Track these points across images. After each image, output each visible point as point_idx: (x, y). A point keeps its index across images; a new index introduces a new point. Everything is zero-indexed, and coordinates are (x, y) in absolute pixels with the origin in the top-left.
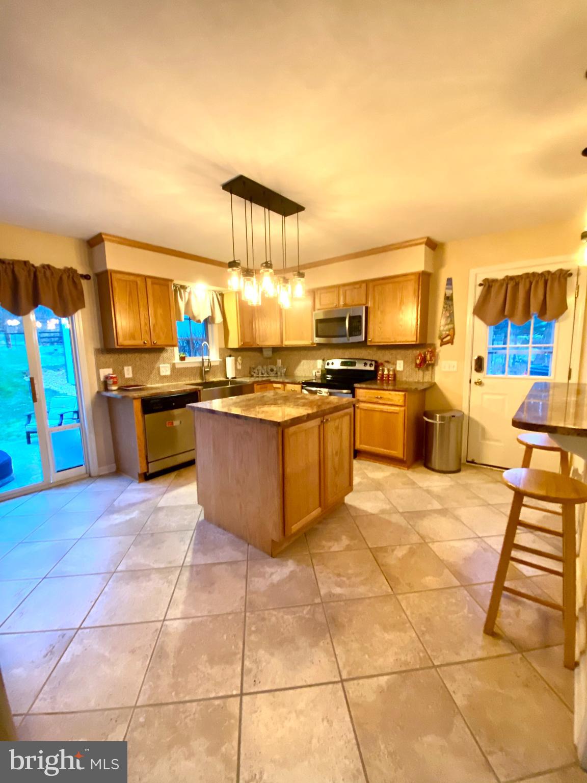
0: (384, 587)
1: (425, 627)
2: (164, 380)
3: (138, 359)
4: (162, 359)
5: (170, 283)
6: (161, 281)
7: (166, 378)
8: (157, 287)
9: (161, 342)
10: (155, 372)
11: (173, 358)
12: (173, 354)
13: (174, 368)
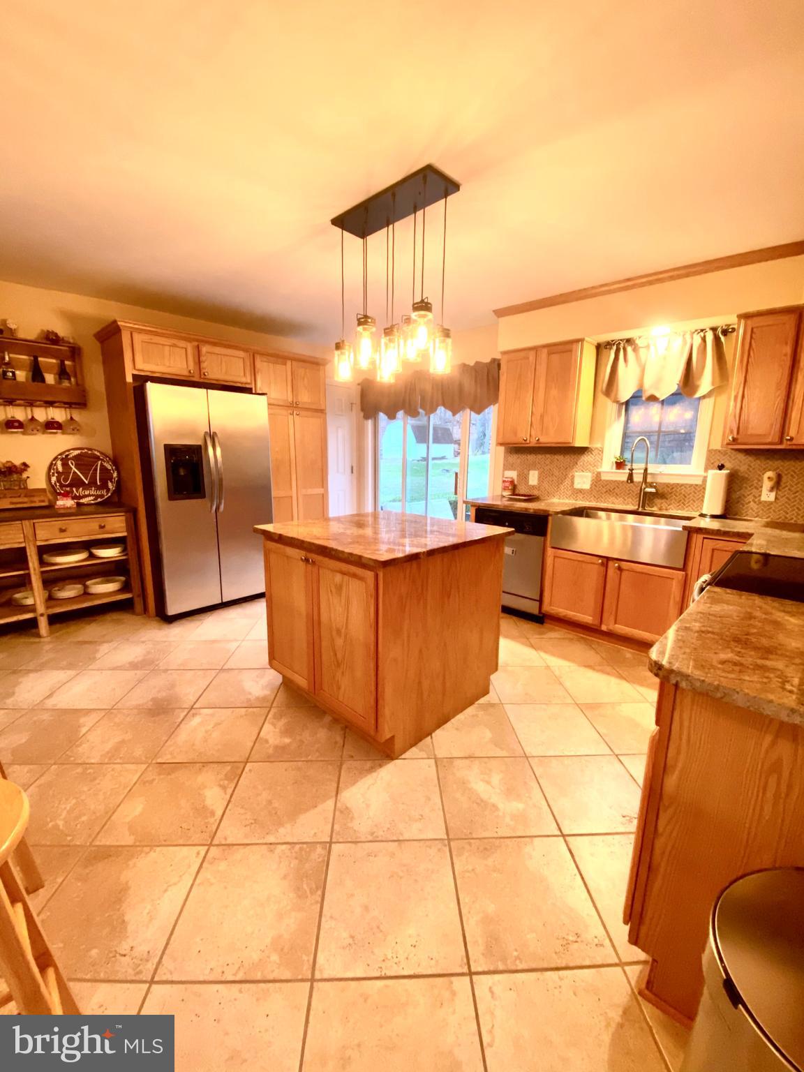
0: (169, 756)
1: (89, 773)
2: (580, 496)
3: (548, 462)
4: (581, 463)
5: (574, 346)
6: (560, 347)
7: (581, 492)
8: (555, 357)
9: (549, 439)
10: (567, 482)
11: (599, 464)
12: (600, 457)
13: (597, 480)
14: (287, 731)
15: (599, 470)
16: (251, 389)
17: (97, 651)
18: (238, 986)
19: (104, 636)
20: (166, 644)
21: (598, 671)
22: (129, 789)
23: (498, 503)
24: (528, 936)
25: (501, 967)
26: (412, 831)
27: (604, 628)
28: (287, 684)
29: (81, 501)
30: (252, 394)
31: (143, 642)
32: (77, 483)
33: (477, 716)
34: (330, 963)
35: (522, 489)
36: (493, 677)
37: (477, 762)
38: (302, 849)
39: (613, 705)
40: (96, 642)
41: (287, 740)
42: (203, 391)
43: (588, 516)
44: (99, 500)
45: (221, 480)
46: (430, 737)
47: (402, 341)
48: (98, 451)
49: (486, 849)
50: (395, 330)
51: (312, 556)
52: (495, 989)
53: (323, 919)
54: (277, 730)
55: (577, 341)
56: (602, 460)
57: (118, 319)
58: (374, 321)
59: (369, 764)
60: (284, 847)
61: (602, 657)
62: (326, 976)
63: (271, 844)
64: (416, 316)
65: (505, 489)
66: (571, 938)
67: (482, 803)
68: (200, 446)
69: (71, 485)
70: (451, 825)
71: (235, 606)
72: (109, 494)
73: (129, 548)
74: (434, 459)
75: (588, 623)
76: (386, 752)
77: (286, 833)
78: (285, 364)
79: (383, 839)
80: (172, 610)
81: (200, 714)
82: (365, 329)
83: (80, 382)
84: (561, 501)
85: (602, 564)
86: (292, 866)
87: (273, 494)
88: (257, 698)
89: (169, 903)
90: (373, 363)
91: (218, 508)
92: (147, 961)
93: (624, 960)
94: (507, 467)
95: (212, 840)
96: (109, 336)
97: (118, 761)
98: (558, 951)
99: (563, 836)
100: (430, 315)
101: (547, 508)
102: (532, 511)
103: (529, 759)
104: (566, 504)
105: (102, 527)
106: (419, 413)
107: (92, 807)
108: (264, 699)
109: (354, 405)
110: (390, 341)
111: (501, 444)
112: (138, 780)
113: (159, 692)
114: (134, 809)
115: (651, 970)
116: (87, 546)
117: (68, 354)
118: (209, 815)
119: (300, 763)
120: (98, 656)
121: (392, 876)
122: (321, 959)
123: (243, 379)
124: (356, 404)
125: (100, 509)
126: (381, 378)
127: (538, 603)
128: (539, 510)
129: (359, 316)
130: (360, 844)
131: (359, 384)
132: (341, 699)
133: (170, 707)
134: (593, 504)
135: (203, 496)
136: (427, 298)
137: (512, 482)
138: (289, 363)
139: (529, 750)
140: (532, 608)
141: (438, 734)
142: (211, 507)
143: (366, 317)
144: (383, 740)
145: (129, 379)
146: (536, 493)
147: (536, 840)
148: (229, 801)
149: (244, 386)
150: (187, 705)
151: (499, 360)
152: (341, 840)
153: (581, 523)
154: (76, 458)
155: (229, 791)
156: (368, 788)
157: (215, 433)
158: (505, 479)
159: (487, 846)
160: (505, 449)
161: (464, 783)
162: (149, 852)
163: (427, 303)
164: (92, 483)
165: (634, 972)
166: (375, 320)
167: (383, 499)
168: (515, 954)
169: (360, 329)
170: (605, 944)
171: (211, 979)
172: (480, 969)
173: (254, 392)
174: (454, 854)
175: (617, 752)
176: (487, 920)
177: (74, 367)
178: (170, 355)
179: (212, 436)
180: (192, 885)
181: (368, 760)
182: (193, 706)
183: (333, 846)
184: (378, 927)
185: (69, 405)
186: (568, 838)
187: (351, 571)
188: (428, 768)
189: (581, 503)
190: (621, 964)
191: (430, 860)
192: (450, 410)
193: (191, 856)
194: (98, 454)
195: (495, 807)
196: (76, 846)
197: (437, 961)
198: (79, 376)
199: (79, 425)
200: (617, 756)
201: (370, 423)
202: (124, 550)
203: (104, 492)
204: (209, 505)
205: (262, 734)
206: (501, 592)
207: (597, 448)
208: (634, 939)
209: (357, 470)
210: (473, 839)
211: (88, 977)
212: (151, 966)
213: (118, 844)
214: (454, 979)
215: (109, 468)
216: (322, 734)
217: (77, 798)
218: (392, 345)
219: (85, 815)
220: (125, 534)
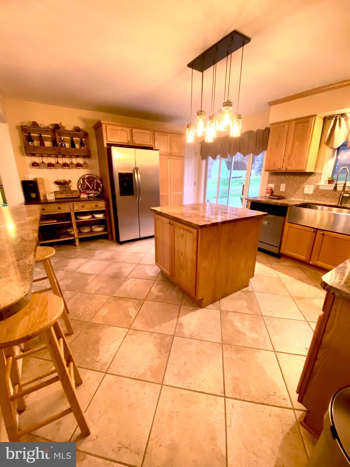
0: (118, 294)
1: (90, 297)
2: (306, 197)
3: (291, 180)
4: (309, 181)
5: (311, 118)
6: (303, 120)
7: (307, 195)
8: (300, 125)
9: (292, 168)
10: (300, 190)
11: (319, 181)
12: (320, 177)
13: (317, 189)
14: (160, 291)
15: (319, 184)
16: (153, 148)
17: (95, 253)
18: (135, 381)
19: (98, 247)
20: (119, 252)
21: (305, 282)
22: (103, 304)
23: (263, 200)
24: (252, 388)
25: (238, 398)
26: (207, 338)
27: (311, 263)
28: (162, 272)
29: (89, 195)
30: (153, 150)
31: (111, 251)
32: (88, 188)
33: (241, 295)
34: (169, 379)
35: (276, 193)
36: (251, 280)
37: (239, 314)
38: (163, 336)
39: (310, 298)
40: (94, 249)
41: (160, 294)
42: (133, 150)
43: (310, 207)
44: (96, 195)
45: (140, 188)
46: (219, 301)
47: (217, 122)
48: (95, 176)
49: (238, 350)
50: (214, 117)
51: (172, 222)
52: (234, 405)
53: (168, 364)
54: (157, 290)
55: (313, 116)
56: (320, 179)
57: (100, 120)
58: (205, 114)
59: (192, 308)
60: (156, 334)
61: (308, 276)
62: (167, 384)
63: (151, 332)
64: (224, 109)
65: (267, 193)
66: (271, 393)
67: (239, 332)
68: (132, 173)
69: (86, 189)
70: (223, 338)
71: (145, 240)
72: (99, 193)
73: (106, 215)
74: (233, 178)
75: (303, 260)
76: (199, 304)
77: (158, 329)
78: (167, 136)
79: (195, 338)
80: (122, 239)
81: (129, 280)
82: (200, 117)
83: (88, 147)
84: (296, 199)
85: (314, 231)
86: (158, 342)
87: (161, 194)
88: (151, 276)
89: (114, 347)
90: (204, 133)
91: (138, 200)
92: (105, 365)
93: (295, 408)
94: (269, 182)
95: (130, 327)
96: (98, 127)
97: (100, 294)
98: (265, 397)
99: (275, 352)
100: (231, 108)
101: (288, 203)
102: (279, 204)
103: (264, 317)
104: (299, 201)
105: (97, 206)
106: (227, 156)
107: (91, 309)
108: (153, 277)
109: (197, 153)
110: (212, 122)
111: (267, 171)
112: (106, 301)
113: (116, 270)
114: (104, 311)
115: (307, 415)
116: (92, 213)
117: (83, 135)
118: (130, 318)
119: (165, 303)
120: (95, 254)
121: (197, 353)
122: (166, 378)
123: (149, 143)
124: (198, 152)
125: (96, 199)
126: (207, 140)
127: (278, 248)
128: (283, 203)
129: (198, 111)
130: (185, 339)
131: (200, 143)
132: (182, 280)
133: (119, 276)
134: (313, 201)
135: (133, 195)
136: (230, 99)
137: (271, 190)
138: (169, 135)
139: (263, 313)
140: (275, 250)
141: (223, 301)
142: (136, 199)
143: (201, 111)
144: (198, 299)
145: (105, 145)
146: (283, 195)
147: (262, 351)
148: (137, 314)
149: (150, 146)
150: (125, 276)
151: (269, 128)
152: (178, 336)
153: (306, 211)
154: (88, 178)
155: (138, 310)
156: (191, 318)
157: (138, 168)
158: (267, 188)
159: (239, 349)
160: (269, 173)
161: (232, 322)
162: (108, 328)
163: (230, 102)
164: (93, 189)
165: (299, 414)
166: (205, 112)
167: (208, 196)
168: (245, 394)
169: (198, 117)
170: (287, 400)
171: (126, 376)
172: (229, 396)
173: (154, 149)
174: (224, 349)
175: (308, 320)
176: (235, 378)
177: (86, 141)
178: (121, 134)
179: (136, 169)
180: (122, 342)
181: (192, 307)
182: (127, 277)
183: (175, 337)
184: (189, 371)
185: (84, 157)
186: (276, 353)
187: (187, 229)
188: (217, 313)
189: (307, 201)
190: (293, 409)
191: (213, 350)
192: (243, 154)
193: (122, 331)
194: (95, 177)
195: (244, 334)
196: (84, 321)
197: (211, 389)
198: (87, 145)
199: (88, 165)
200: (308, 322)
201: (204, 161)
202: (105, 216)
203: (97, 192)
204: (135, 199)
205: (151, 290)
206: (259, 242)
207: (318, 173)
208: (300, 400)
209: (197, 184)
210: (233, 345)
211: (85, 367)
212: (106, 367)
213: (98, 323)
214: (218, 397)
215: (99, 182)
216: (174, 293)
217: (86, 305)
218: (212, 124)
219: (88, 311)
220: (105, 209)
